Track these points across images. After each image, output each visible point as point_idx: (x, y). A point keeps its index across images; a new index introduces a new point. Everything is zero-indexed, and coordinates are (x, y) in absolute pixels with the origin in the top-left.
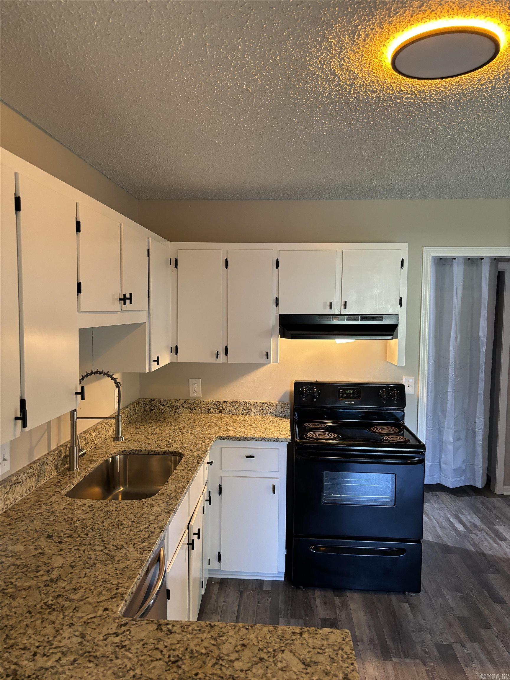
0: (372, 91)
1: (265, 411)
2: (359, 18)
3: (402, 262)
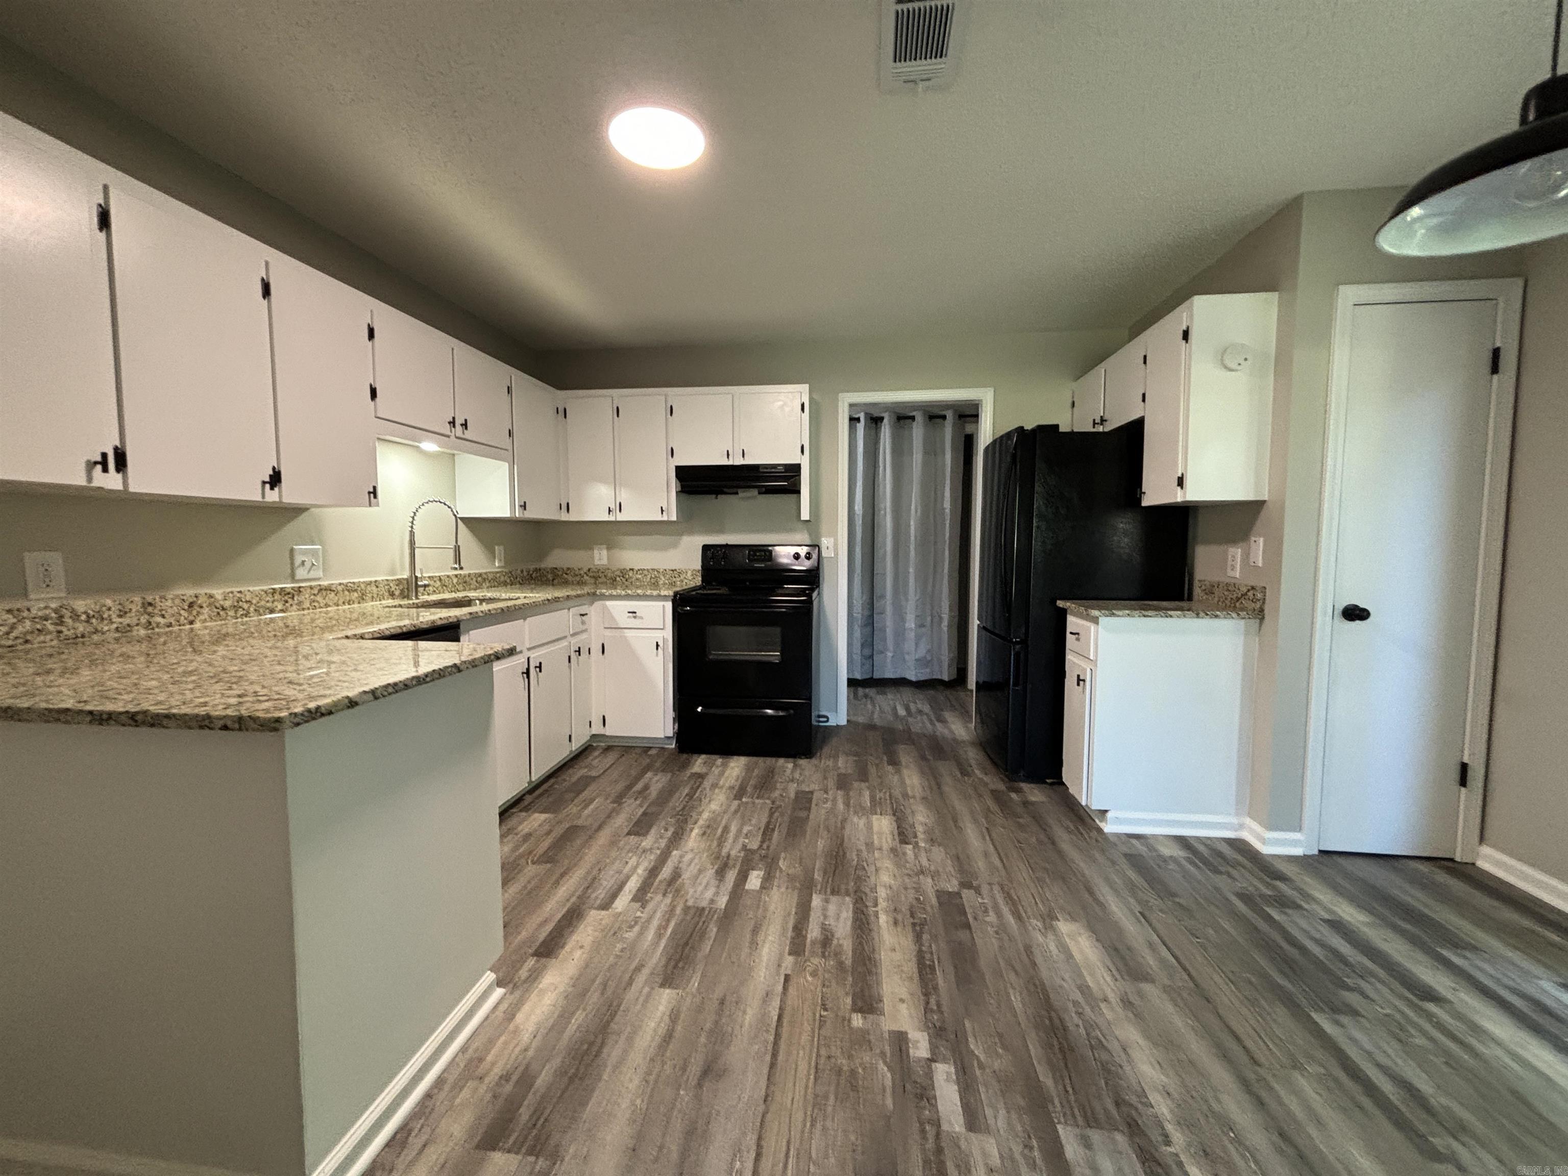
3: (803, 405)
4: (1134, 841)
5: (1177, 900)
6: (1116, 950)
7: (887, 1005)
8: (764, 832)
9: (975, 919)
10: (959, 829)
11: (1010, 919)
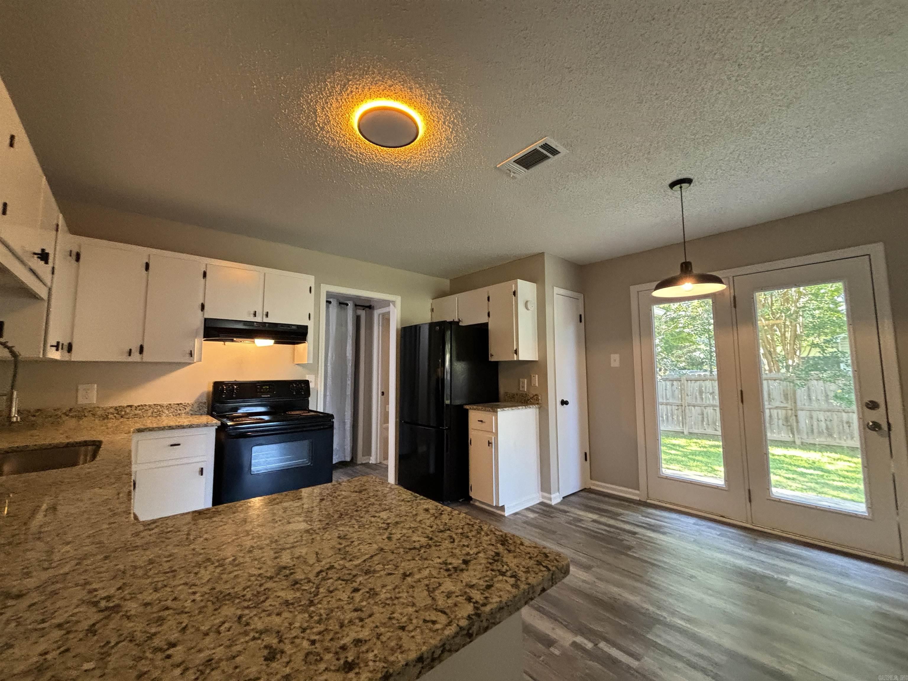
0: (333, 140)
1: (179, 412)
2: (354, 75)
3: (310, 288)
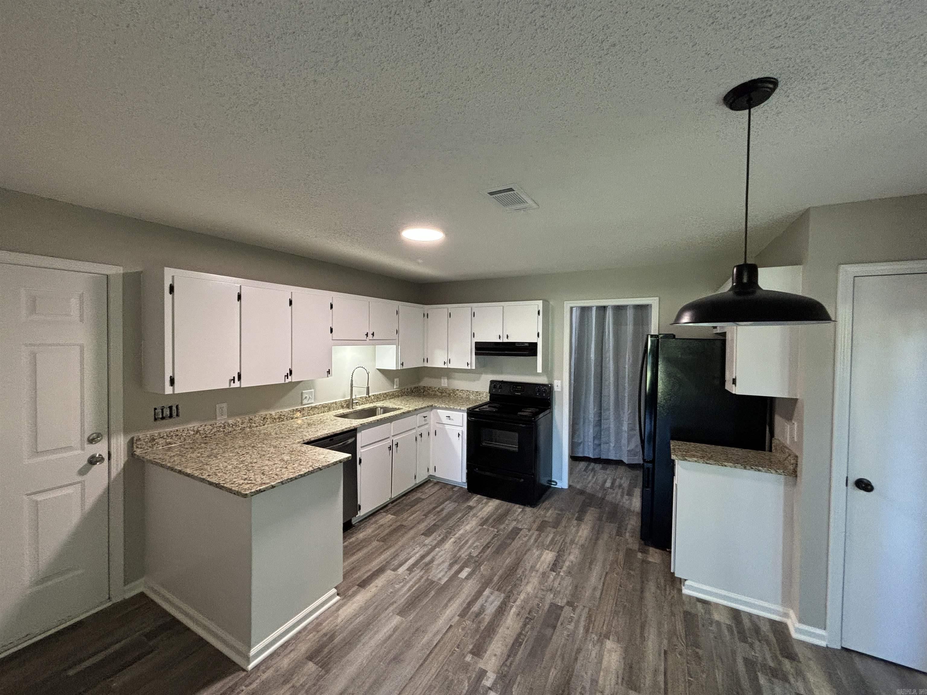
3: (539, 312)
4: (699, 605)
5: (698, 650)
6: (631, 667)
7: (487, 655)
8: (484, 547)
9: (562, 624)
10: (590, 568)
11: (581, 630)
